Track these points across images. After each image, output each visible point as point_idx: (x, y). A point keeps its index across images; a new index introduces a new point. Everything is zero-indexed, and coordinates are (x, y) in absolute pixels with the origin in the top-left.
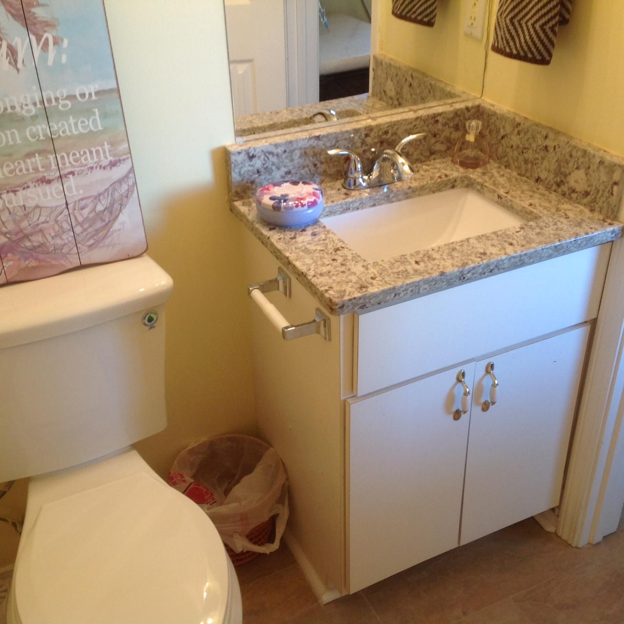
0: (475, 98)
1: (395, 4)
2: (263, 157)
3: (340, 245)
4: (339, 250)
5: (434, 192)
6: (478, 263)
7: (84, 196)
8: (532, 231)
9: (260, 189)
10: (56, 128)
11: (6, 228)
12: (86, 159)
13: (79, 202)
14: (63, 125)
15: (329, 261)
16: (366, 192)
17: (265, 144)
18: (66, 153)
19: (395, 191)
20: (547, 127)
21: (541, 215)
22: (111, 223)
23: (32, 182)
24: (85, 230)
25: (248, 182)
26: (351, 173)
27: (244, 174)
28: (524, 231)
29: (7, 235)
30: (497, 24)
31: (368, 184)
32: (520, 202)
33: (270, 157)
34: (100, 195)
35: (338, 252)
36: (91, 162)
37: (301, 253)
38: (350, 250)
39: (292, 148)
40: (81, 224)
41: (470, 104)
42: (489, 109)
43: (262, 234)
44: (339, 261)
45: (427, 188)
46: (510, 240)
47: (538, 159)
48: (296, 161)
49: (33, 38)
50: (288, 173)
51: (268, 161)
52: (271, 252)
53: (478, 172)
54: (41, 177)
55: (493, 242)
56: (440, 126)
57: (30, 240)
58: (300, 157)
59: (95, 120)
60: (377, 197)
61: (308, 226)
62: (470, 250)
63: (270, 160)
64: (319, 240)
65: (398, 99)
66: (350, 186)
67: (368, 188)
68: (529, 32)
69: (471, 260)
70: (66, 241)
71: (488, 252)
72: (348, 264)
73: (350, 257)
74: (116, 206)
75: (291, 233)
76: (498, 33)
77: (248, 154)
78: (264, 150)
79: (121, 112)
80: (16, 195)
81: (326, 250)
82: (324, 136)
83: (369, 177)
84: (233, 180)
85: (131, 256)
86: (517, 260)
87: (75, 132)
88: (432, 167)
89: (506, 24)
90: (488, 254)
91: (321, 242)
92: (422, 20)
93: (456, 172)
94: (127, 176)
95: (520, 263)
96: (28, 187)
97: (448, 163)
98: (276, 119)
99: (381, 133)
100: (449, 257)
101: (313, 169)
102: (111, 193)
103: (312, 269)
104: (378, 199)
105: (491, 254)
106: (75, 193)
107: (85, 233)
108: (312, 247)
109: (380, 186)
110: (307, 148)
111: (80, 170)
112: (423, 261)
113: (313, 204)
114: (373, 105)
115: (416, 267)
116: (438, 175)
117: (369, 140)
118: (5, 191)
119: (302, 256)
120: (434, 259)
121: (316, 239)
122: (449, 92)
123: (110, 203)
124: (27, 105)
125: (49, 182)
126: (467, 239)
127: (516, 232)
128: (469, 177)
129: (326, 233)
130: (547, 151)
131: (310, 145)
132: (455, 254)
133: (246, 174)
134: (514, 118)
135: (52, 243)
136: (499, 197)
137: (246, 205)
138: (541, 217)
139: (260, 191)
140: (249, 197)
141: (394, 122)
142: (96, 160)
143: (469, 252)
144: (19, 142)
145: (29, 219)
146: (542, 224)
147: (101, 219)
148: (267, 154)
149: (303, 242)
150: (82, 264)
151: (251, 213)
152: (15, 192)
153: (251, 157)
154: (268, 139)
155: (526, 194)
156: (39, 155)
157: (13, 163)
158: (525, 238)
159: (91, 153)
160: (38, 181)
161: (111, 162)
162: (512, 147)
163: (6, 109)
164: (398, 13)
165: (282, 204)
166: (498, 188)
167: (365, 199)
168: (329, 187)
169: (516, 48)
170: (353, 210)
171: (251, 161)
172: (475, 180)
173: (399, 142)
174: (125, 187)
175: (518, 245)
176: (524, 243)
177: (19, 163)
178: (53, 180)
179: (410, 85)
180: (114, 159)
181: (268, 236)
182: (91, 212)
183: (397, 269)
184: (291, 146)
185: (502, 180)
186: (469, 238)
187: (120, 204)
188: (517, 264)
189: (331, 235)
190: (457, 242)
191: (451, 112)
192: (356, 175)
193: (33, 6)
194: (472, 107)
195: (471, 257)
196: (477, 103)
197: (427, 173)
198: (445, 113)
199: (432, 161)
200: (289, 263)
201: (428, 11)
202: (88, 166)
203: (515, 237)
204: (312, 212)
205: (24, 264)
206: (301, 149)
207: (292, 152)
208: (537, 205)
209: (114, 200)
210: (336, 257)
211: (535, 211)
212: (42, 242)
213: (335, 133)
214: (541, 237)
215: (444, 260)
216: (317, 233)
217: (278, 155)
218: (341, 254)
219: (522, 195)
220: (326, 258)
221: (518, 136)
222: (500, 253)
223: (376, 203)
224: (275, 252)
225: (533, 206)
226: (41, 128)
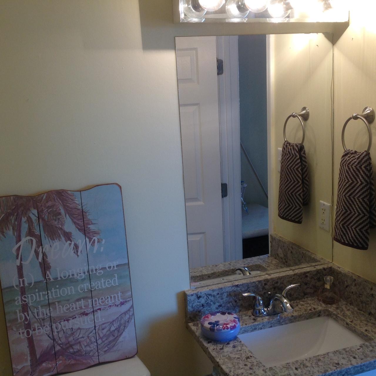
0: (329, 263)
1: (279, 211)
2: (206, 297)
3: (250, 354)
4: (249, 358)
5: (307, 319)
6: (334, 370)
7: (105, 322)
8: (368, 349)
9: (203, 317)
10: (94, 285)
11: (61, 341)
12: (108, 301)
13: (102, 325)
14: (98, 283)
15: (242, 366)
16: (266, 318)
17: (207, 290)
18: (98, 298)
19: (284, 318)
20: (372, 283)
21: (372, 338)
22: (118, 337)
23: (78, 315)
24: (103, 342)
25: (197, 311)
26: (257, 306)
27: (195, 307)
28: (363, 349)
29: (61, 345)
30: (335, 226)
31: (267, 313)
32: (360, 328)
33: (210, 297)
34: (113, 321)
35: (248, 360)
36: (110, 303)
37: (226, 360)
38: (256, 358)
39: (222, 292)
40: (101, 338)
41: (325, 266)
42: (337, 270)
43: (203, 345)
44: (249, 366)
45: (303, 317)
46: (354, 355)
47: (368, 301)
48: (225, 299)
49: (87, 240)
50: (220, 306)
51: (208, 299)
52: (209, 357)
53: (334, 307)
54: (83, 312)
55: (343, 356)
56: (308, 279)
57: (73, 348)
58: (227, 297)
59: (115, 280)
60: (273, 322)
61: (231, 340)
62: (329, 361)
63: (210, 299)
64: (237, 351)
65: (285, 259)
66: (256, 314)
67: (267, 316)
68: (353, 232)
69: (330, 368)
70: (92, 348)
71: (340, 363)
72: (254, 368)
73: (255, 364)
74: (122, 327)
75: (220, 345)
76: (337, 231)
77: (197, 295)
78: (206, 293)
79: (129, 275)
80: (68, 322)
81: (241, 358)
82: (240, 285)
83: (267, 309)
84: (188, 310)
85: (128, 357)
86: (359, 368)
87: (104, 287)
88: (306, 303)
89: (340, 227)
90: (340, 364)
91: (239, 352)
92: (294, 220)
93: (320, 307)
94: (129, 310)
95: (361, 371)
96: (76, 317)
97: (315, 300)
98: (215, 270)
99: (273, 283)
100: (317, 365)
101: (234, 303)
102: (120, 320)
103: (232, 371)
104: (273, 323)
105: (342, 364)
106: (100, 320)
107: (103, 344)
108: (232, 356)
109: (275, 315)
110: (231, 292)
111: (104, 307)
112: (300, 368)
113: (234, 327)
114: (271, 262)
115: (296, 371)
116: (309, 308)
117: (267, 287)
118: (63, 320)
119: (226, 361)
120: (307, 367)
121: (235, 350)
122: (314, 258)
123: (118, 326)
124: (80, 273)
125: (87, 314)
126: (327, 353)
127: (358, 349)
128: (329, 310)
129: (242, 346)
130: (373, 297)
131: (232, 290)
132: (320, 363)
133: (196, 307)
134: (352, 276)
135: (84, 350)
136: (347, 324)
137: (195, 326)
138: (373, 339)
139: (203, 318)
140: (197, 321)
141: (281, 276)
142: (113, 301)
143: (329, 362)
144: (74, 293)
145: (74, 336)
146: (373, 344)
147: (113, 335)
148: (208, 296)
149: (227, 352)
150: (100, 362)
151: (198, 331)
152: (68, 320)
153: (199, 297)
154: (209, 287)
155: (363, 323)
156: (83, 300)
157: (69, 304)
158: (363, 354)
159: (111, 297)
160: (81, 314)
161: (121, 302)
162: (353, 293)
163: (69, 276)
164: (282, 216)
165: (216, 327)
166: (346, 318)
167: (266, 323)
168: (244, 314)
169: (347, 240)
170: (259, 329)
171: (199, 300)
172: (332, 312)
173: (285, 288)
174: (128, 316)
175: (359, 359)
176: (363, 357)
177: (72, 304)
178: (89, 313)
179: (292, 252)
180: (123, 301)
181: (207, 347)
182: (108, 331)
183: (284, 373)
184: (222, 291)
185: (348, 313)
186: (329, 353)
187: (124, 326)
188: (360, 371)
189: (244, 348)
190: (321, 355)
191: (314, 271)
192: (260, 308)
193: (89, 224)
194: (327, 268)
195: (329, 366)
196: (330, 266)
197: (303, 306)
198: (311, 271)
199: (306, 299)
200: (219, 366)
201: (298, 216)
202: (109, 305)
203: (357, 353)
204: (233, 332)
205: (68, 362)
206: (227, 292)
207: (222, 294)
208: (370, 331)
209: (121, 324)
210: (247, 363)
211: (369, 335)
212: (79, 349)
213: (247, 283)
214: (373, 353)
215: (313, 367)
216: (236, 346)
217: (214, 296)
218: (250, 361)
219: (361, 324)
220: (241, 364)
221: (355, 287)
222: (348, 364)
223: (272, 325)
224: (211, 358)
225: (368, 332)
226: (86, 285)
